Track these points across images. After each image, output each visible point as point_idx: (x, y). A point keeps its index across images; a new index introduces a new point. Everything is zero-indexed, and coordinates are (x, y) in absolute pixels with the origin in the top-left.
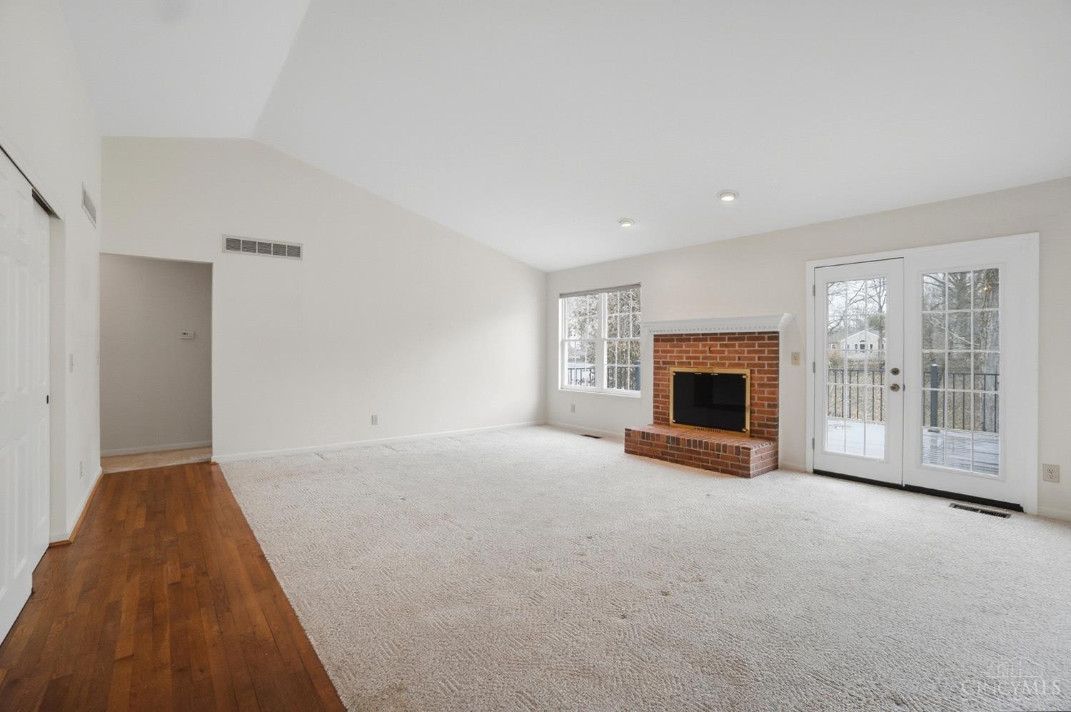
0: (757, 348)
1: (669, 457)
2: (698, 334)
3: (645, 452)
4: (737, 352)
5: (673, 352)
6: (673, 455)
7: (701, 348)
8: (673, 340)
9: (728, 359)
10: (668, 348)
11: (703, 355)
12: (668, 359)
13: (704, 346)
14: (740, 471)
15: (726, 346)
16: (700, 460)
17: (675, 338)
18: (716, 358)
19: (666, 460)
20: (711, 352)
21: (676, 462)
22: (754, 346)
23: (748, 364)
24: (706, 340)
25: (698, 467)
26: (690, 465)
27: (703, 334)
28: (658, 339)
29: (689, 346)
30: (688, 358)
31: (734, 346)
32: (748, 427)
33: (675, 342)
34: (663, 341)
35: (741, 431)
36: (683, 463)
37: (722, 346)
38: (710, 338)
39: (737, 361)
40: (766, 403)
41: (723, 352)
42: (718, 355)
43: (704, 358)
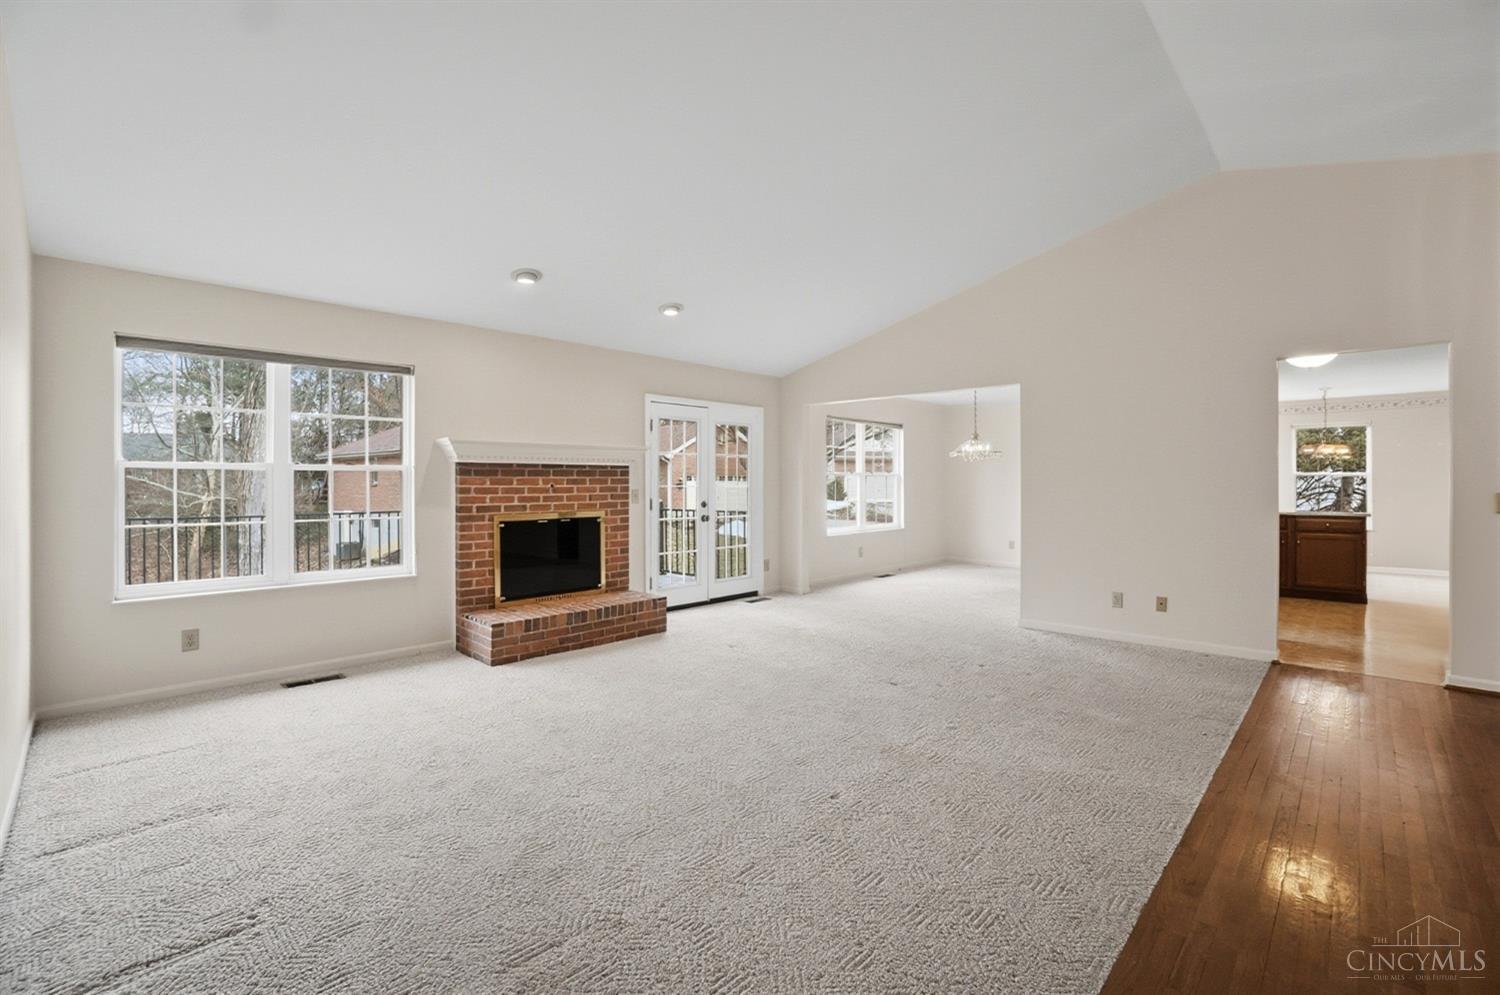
0: (609, 485)
1: (570, 644)
2: (536, 466)
3: (532, 651)
4: (588, 490)
5: (495, 491)
6: (577, 638)
7: (541, 485)
8: (495, 473)
9: (577, 498)
10: (488, 485)
11: (548, 495)
12: (488, 503)
13: (545, 482)
14: (657, 627)
15: (574, 482)
16: (610, 632)
17: (500, 469)
18: (561, 499)
19: (567, 649)
20: (555, 491)
21: (582, 646)
22: (606, 482)
23: (601, 504)
24: (548, 474)
25: (612, 640)
26: (601, 643)
27: (544, 466)
28: (464, 469)
29: (524, 482)
30: (521, 499)
31: (584, 482)
32: (603, 581)
33: (499, 477)
34: (477, 473)
35: (597, 587)
36: (591, 644)
37: (568, 482)
38: (554, 472)
39: (588, 502)
40: (619, 549)
41: (570, 490)
42: (565, 495)
43: (545, 499)
